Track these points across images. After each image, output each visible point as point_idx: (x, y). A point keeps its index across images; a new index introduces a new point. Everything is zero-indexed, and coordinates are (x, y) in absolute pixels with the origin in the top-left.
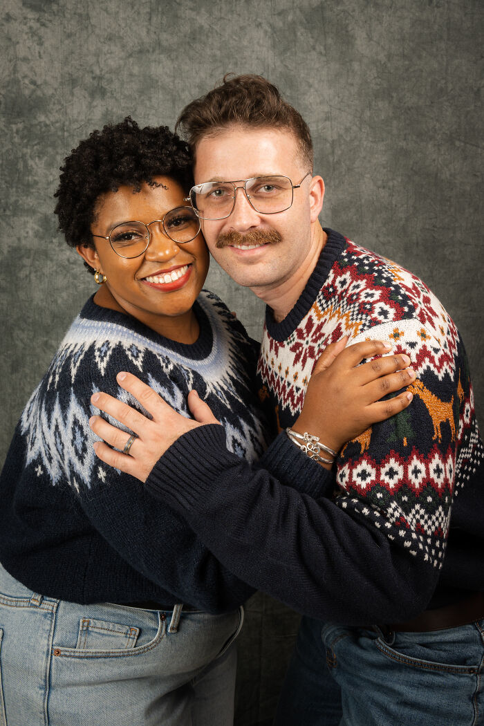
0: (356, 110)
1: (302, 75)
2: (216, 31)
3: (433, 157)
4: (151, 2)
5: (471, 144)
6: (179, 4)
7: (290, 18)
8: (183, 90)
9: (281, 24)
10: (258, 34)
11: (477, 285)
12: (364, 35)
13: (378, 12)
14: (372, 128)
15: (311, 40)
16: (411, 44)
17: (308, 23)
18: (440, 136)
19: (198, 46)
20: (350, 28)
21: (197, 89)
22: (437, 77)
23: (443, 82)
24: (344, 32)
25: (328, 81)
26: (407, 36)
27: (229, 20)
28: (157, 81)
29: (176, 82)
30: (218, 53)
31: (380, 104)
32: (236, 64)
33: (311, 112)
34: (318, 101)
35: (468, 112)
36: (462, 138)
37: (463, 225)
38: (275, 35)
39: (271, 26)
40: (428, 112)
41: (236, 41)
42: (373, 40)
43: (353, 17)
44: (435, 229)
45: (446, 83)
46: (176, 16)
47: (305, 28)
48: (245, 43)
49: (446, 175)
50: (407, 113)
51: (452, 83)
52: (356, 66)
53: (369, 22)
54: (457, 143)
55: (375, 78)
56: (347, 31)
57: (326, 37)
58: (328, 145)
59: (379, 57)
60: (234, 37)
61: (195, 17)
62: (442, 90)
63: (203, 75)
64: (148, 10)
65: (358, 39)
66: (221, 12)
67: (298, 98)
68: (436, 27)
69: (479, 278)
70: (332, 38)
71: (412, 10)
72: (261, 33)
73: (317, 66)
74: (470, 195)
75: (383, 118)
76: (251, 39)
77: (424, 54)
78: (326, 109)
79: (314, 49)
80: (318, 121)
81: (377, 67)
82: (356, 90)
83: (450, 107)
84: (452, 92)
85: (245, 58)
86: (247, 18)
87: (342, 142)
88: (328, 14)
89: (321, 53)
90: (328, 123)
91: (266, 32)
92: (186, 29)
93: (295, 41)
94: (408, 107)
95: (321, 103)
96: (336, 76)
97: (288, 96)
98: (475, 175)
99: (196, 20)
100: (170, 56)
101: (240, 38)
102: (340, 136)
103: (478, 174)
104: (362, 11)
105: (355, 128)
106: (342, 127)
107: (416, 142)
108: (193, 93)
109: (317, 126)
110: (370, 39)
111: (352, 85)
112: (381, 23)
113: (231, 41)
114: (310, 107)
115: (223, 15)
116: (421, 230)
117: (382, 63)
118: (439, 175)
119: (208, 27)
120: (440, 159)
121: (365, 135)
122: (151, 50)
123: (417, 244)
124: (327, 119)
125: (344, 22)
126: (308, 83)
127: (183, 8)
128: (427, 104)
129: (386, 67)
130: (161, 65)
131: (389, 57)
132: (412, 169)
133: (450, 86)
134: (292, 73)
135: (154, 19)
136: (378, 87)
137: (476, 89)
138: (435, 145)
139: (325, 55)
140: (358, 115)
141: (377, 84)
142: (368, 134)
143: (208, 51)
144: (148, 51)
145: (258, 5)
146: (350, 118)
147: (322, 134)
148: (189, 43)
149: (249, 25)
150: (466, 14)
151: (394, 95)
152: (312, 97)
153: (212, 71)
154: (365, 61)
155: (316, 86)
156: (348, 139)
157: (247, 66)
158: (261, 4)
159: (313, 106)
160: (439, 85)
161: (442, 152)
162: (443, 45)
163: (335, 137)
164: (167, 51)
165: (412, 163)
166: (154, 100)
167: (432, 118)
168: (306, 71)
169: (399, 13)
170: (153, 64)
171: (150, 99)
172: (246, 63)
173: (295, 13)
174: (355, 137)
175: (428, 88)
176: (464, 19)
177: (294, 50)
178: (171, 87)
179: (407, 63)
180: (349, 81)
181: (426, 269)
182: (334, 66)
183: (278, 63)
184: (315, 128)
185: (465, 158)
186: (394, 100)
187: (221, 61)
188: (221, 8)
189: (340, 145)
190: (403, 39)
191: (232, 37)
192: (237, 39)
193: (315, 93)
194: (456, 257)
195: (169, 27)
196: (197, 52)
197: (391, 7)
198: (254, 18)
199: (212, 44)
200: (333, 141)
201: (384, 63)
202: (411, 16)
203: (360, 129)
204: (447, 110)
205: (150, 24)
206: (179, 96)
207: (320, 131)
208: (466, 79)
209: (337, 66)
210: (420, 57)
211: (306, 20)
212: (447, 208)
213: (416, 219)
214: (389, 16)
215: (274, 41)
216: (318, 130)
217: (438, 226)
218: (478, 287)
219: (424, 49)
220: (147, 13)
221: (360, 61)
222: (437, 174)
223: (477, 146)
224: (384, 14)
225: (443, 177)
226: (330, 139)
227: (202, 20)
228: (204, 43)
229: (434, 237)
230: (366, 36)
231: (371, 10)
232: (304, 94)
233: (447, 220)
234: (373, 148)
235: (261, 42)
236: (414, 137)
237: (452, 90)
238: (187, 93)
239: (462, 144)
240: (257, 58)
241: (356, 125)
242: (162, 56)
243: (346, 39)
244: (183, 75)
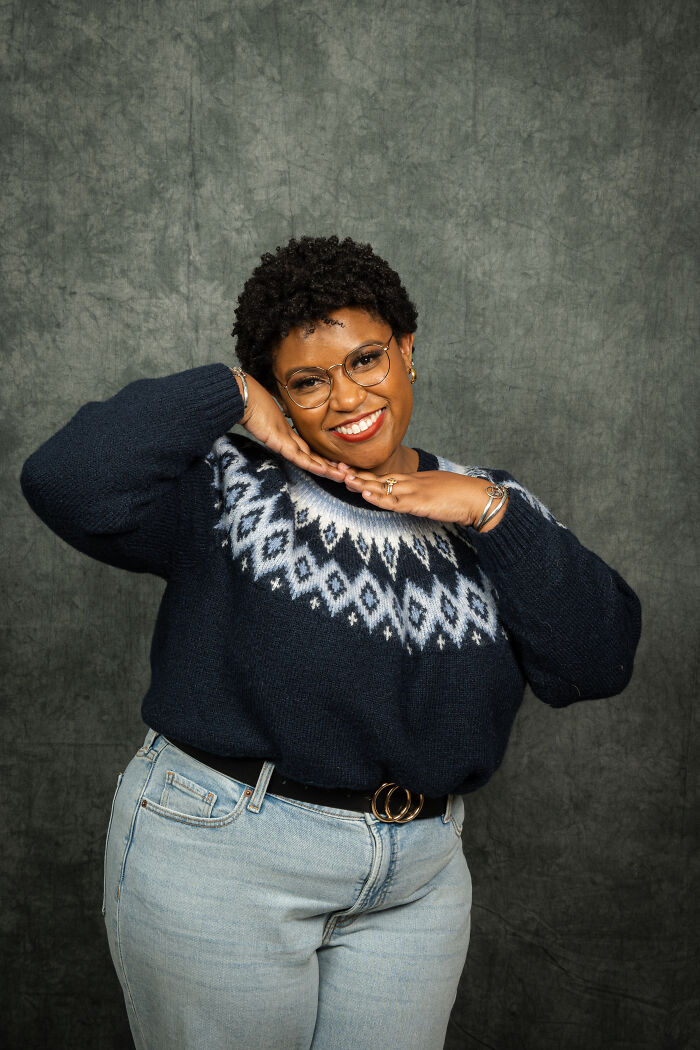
0: (331, 169)
1: (244, 114)
2: (112, 47)
3: (455, 245)
4: (13, 4)
5: (518, 224)
6: (56, 7)
7: (225, 25)
8: (61, 138)
9: (211, 35)
10: (176, 52)
11: (532, 456)
12: (342, 50)
13: (363, 13)
14: (356, 197)
15: (258, 58)
16: (418, 64)
17: (253, 32)
18: (464, 210)
19: (84, 70)
20: (320, 39)
21: (82, 137)
22: (459, 117)
23: (470, 123)
24: (310, 47)
25: (285, 123)
26: (411, 51)
27: (132, 30)
28: (21, 124)
29: (49, 125)
30: (114, 80)
31: (368, 159)
32: (141, 97)
33: (258, 171)
34: (269, 154)
35: (512, 172)
36: (503, 214)
37: (506, 355)
38: (201, 52)
39: (196, 37)
40: (446, 172)
41: (141, 61)
42: (356, 59)
43: (324, 22)
44: (459, 361)
45: (474, 125)
46: (50, 25)
47: (249, 40)
48: (156, 65)
49: (476, 273)
50: (412, 173)
51: (485, 125)
52: (329, 99)
53: (349, 30)
54: (495, 222)
55: (359, 118)
56: (315, 45)
57: (281, 53)
58: (285, 223)
59: (365, 86)
60: (139, 56)
61: (80, 26)
62: (467, 137)
63: (91, 114)
64: (10, 17)
65: (334, 56)
66: (119, 18)
67: (236, 150)
68: (458, 36)
69: (536, 444)
70: (291, 55)
71: (420, 11)
72: (181, 49)
73: (267, 98)
74: (518, 307)
75: (372, 181)
76: (164, 58)
77: (439, 79)
78: (282, 166)
79: (262, 71)
80: (268, 187)
81: (362, 100)
82: (329, 136)
83: (482, 163)
84: (485, 139)
85: (155, 88)
86: (158, 27)
87: (308, 218)
88: (284, 18)
89: (274, 79)
90: (284, 188)
91: (188, 48)
92: (66, 43)
93: (232, 61)
94: (413, 163)
95: (274, 157)
96: (298, 114)
97: (221, 147)
98: (525, 274)
99: (82, 30)
100: (41, 85)
101: (148, 58)
102: (304, 209)
103: (531, 272)
104: (339, 14)
105: (327, 197)
106: (308, 195)
107: (427, 220)
108: (76, 141)
109: (267, 194)
110: (352, 57)
111: (323, 128)
112: (368, 31)
113: (135, 63)
114: (256, 164)
115: (122, 23)
116: (436, 363)
117: (371, 94)
118: (463, 273)
119: (100, 41)
120: (465, 246)
121: (344, 208)
122: (13, 77)
123: (431, 384)
124: (283, 182)
125: (310, 31)
126: (254, 125)
127: (61, 13)
128: (445, 158)
129: (376, 101)
130: (27, 99)
131: (382, 84)
132: (420, 262)
133: (482, 131)
134: (229, 110)
135: (18, 31)
136: (365, 132)
137: (525, 135)
138: (457, 225)
139: (280, 83)
140: (333, 177)
141: (361, 127)
142: (348, 206)
143: (99, 78)
144: (9, 78)
145: (177, 5)
146: (320, 180)
147: (274, 206)
148: (70, 65)
149: (162, 37)
150: (507, 15)
151: (390, 144)
152: (260, 148)
153: (106, 107)
154: (345, 91)
155: (266, 130)
156: (317, 214)
157: (158, 100)
158: (181, 4)
159: (261, 163)
160: (464, 129)
161: (469, 236)
162: (469, 65)
163: (297, 211)
164: (37, 78)
165: (419, 252)
166: (16, 153)
167: (453, 182)
168: (249, 108)
169: (398, 15)
170: (16, 99)
171: (10, 151)
172: (156, 95)
173: (233, 17)
174: (329, 212)
175: (446, 132)
176: (504, 23)
177: (231, 74)
178: (43, 132)
179: (410, 93)
180: (319, 122)
181: (445, 425)
182: (296, 100)
183: (207, 95)
184: (264, 197)
185: (509, 246)
186: (390, 153)
187: (118, 94)
188: (120, 12)
189: (304, 224)
190: (405, 57)
191: (135, 56)
192: (143, 59)
193: (265, 141)
194: (494, 408)
195: (40, 42)
196: (83, 80)
197: (384, 6)
198: (170, 27)
199: (106, 67)
200: (292, 217)
201: (374, 94)
202: (418, 19)
203: (336, 199)
204: (476, 169)
205: (12, 38)
206: (56, 147)
207: (271, 202)
208: (509, 119)
209: (300, 99)
210: (433, 85)
211: (251, 27)
212: (479, 326)
213: (428, 345)
214: (381, 20)
215: (200, 60)
216: (267, 200)
217: (464, 356)
218: (535, 459)
219: (440, 72)
220: (9, 20)
221: (337, 91)
222: (460, 272)
223: (529, 227)
224: (373, 17)
225: (472, 276)
226: (287, 214)
227: (91, 30)
228: (93, 67)
229: (457, 374)
230: (346, 53)
231: (353, 11)
232: (248, 143)
233: (479, 346)
234: (357, 229)
235: (181, 62)
236: (424, 212)
237: (484, 136)
238: (66, 141)
239: (503, 224)
240: (175, 88)
241: (330, 192)
242: (28, 86)
243: (313, 56)
244: (62, 114)
